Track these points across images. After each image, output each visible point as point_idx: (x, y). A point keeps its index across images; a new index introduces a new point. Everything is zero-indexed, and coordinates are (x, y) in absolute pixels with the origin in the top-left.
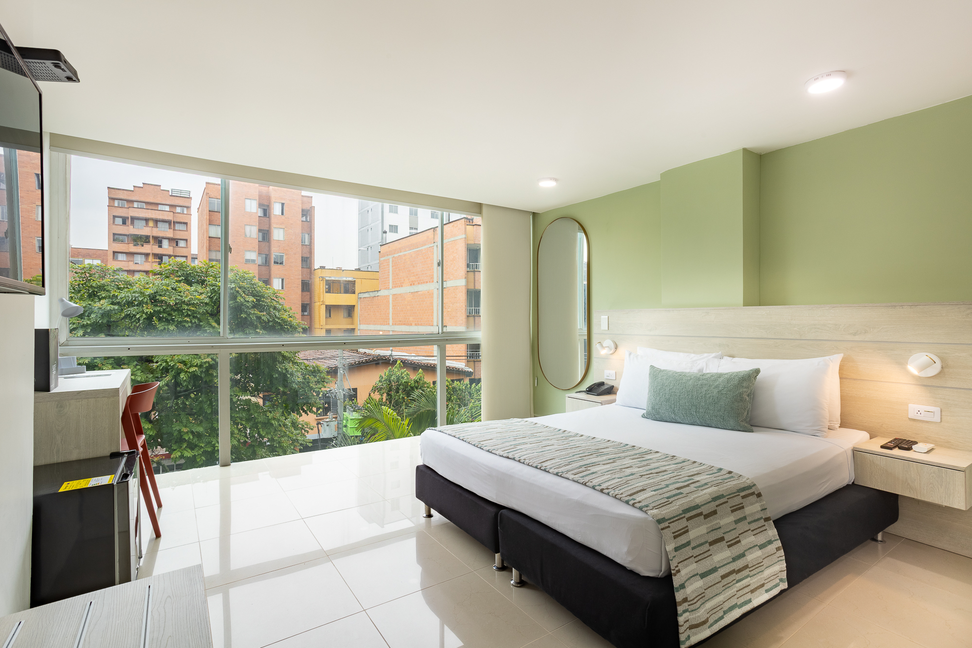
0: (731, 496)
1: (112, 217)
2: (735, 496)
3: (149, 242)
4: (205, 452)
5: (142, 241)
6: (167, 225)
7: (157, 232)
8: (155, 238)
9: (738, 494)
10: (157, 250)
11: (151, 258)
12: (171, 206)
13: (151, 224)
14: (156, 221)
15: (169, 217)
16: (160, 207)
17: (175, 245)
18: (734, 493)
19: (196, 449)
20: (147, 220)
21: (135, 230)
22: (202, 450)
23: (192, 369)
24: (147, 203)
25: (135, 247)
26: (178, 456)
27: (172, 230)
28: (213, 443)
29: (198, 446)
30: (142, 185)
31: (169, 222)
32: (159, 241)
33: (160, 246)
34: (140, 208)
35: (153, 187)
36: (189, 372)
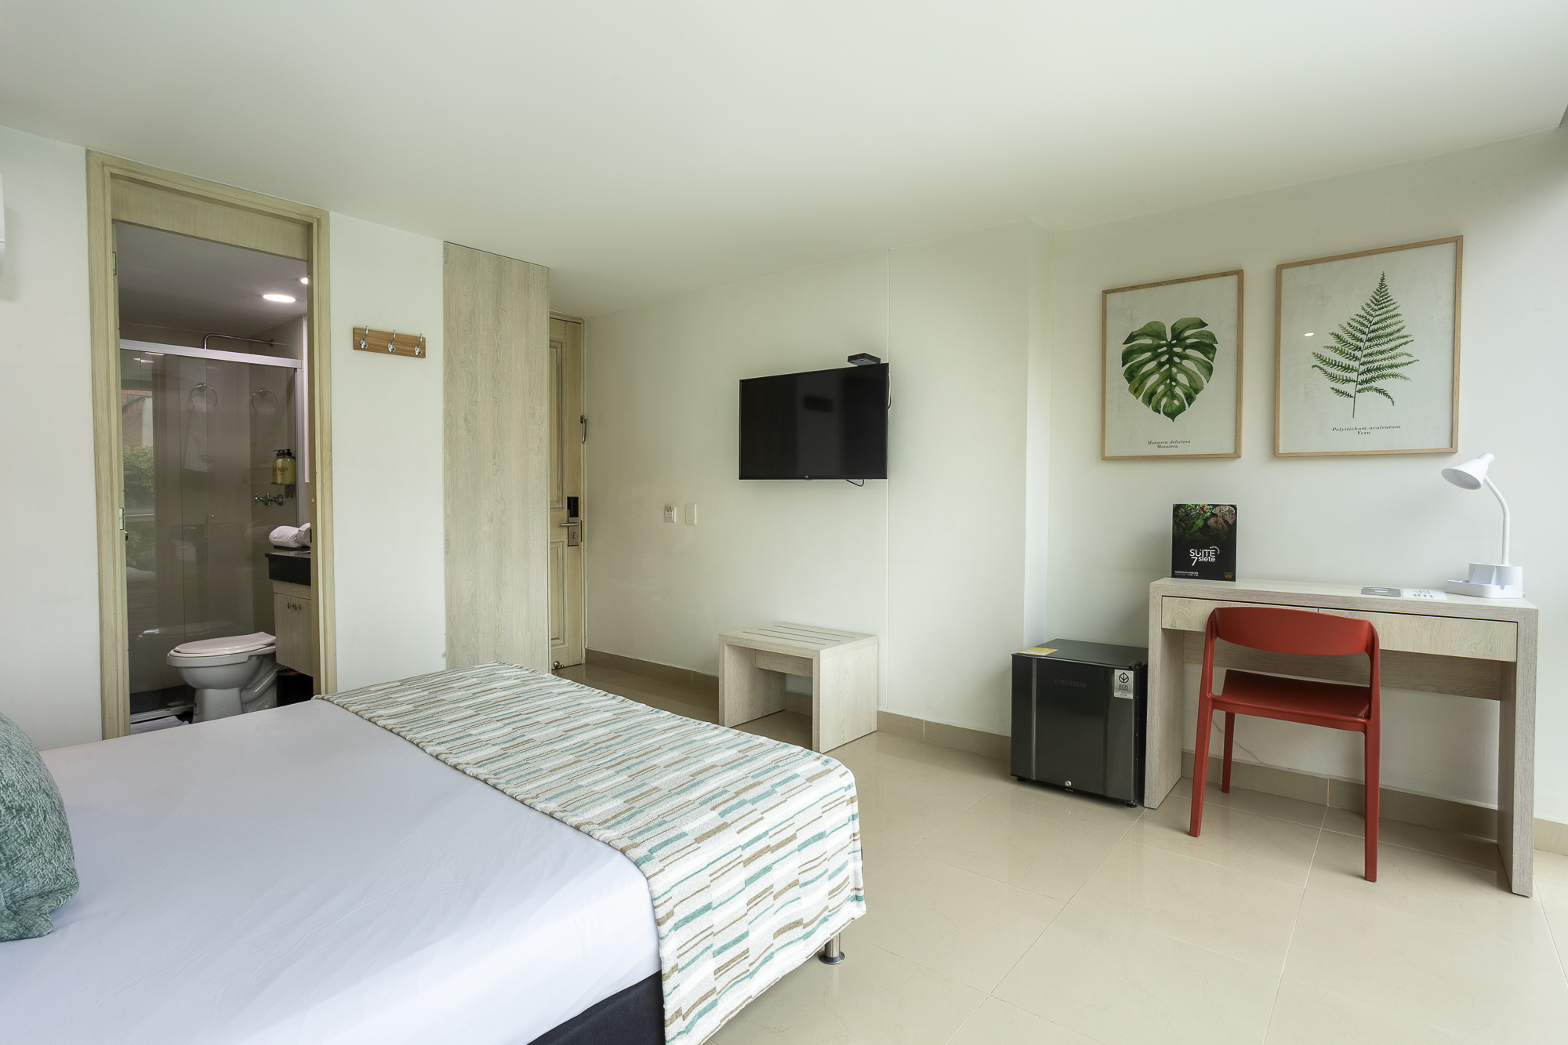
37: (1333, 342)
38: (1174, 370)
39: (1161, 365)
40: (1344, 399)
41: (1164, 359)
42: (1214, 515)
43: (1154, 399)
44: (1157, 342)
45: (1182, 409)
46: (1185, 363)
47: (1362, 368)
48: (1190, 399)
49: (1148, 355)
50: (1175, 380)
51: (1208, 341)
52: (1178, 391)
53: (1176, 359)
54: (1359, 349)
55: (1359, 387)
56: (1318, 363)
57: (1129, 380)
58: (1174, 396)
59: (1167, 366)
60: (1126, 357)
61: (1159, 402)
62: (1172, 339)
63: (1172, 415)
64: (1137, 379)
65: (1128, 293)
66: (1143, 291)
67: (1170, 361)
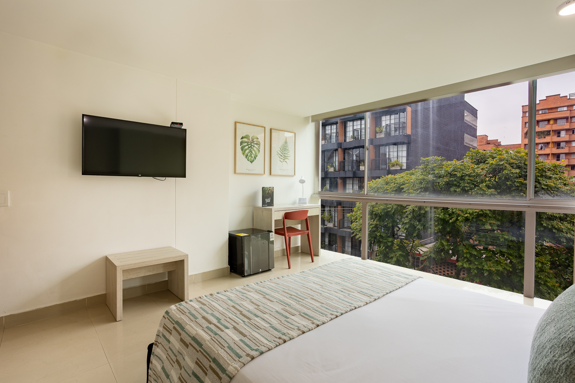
0: (205, 353)
1: (524, 124)
2: (207, 358)
3: (550, 135)
4: (477, 268)
5: (545, 135)
6: (565, 120)
7: (556, 127)
8: (554, 131)
9: (211, 360)
10: (556, 139)
11: (550, 145)
12: (568, 106)
13: (552, 122)
14: (556, 120)
15: (568, 114)
16: (559, 109)
17: (571, 133)
18: (210, 356)
19: (472, 265)
20: (549, 120)
21: (539, 128)
22: (476, 266)
23: (466, 215)
24: (549, 109)
25: (539, 139)
26: (460, 265)
27: (568, 124)
28: (483, 264)
29: (474, 263)
30: (545, 98)
31: (567, 118)
32: (558, 133)
33: (559, 136)
34: (544, 113)
35: (553, 97)
36: (464, 217)
37: (279, 149)
38: (252, 149)
39: (249, 147)
40: (281, 162)
41: (250, 146)
42: (270, 190)
43: (248, 157)
44: (248, 141)
45: (253, 161)
46: (254, 148)
47: (284, 156)
48: (255, 158)
49: (246, 144)
50: (252, 152)
51: (259, 143)
52: (253, 155)
53: (252, 147)
54: (283, 152)
55: (283, 160)
56: (277, 154)
57: (242, 151)
58: (252, 157)
59: (250, 148)
60: (241, 143)
61: (248, 158)
62: (252, 141)
63: (252, 162)
64: (244, 150)
65: (242, 124)
66: (245, 125)
67: (251, 147)
